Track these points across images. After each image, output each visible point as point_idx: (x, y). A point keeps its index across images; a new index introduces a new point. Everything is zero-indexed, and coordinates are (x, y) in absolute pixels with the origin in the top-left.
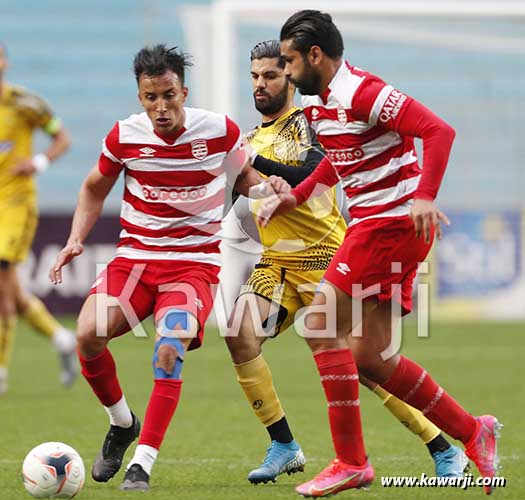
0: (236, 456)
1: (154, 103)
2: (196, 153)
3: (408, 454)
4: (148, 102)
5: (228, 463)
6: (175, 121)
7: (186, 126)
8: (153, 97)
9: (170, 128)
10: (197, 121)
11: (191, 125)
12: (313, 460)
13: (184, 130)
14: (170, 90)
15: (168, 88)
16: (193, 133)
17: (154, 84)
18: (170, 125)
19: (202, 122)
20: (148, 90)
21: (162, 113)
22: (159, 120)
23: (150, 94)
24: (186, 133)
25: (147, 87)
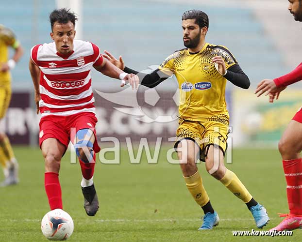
0: (82, 218)
1: (62, 37)
2: (79, 64)
3: (172, 217)
4: (58, 37)
5: (78, 222)
6: (70, 48)
7: (74, 50)
8: (61, 34)
9: (68, 51)
10: (79, 47)
11: (76, 50)
12: (122, 220)
13: (73, 52)
14: (70, 31)
15: (69, 30)
16: (77, 53)
17: (62, 27)
18: (68, 49)
19: (81, 48)
20: (58, 31)
21: (66, 43)
22: (63, 46)
23: (60, 32)
24: (74, 53)
25: (58, 29)
